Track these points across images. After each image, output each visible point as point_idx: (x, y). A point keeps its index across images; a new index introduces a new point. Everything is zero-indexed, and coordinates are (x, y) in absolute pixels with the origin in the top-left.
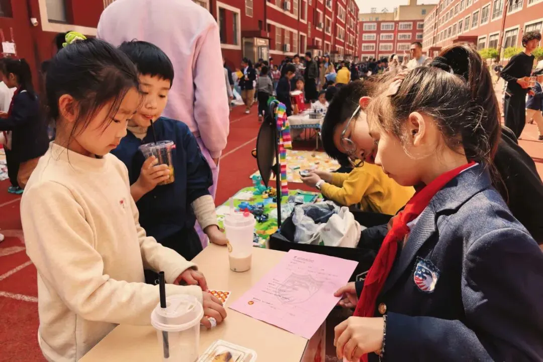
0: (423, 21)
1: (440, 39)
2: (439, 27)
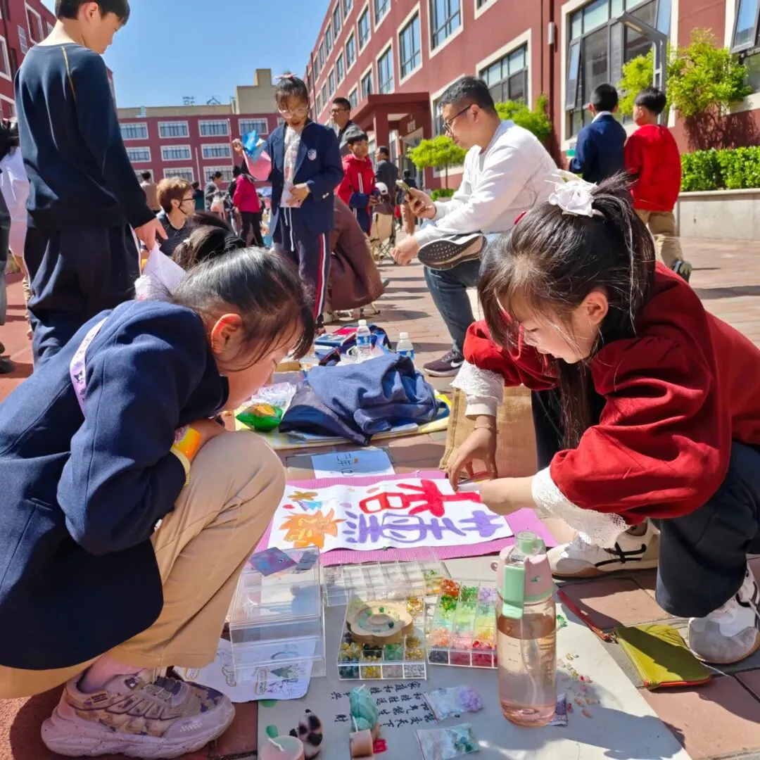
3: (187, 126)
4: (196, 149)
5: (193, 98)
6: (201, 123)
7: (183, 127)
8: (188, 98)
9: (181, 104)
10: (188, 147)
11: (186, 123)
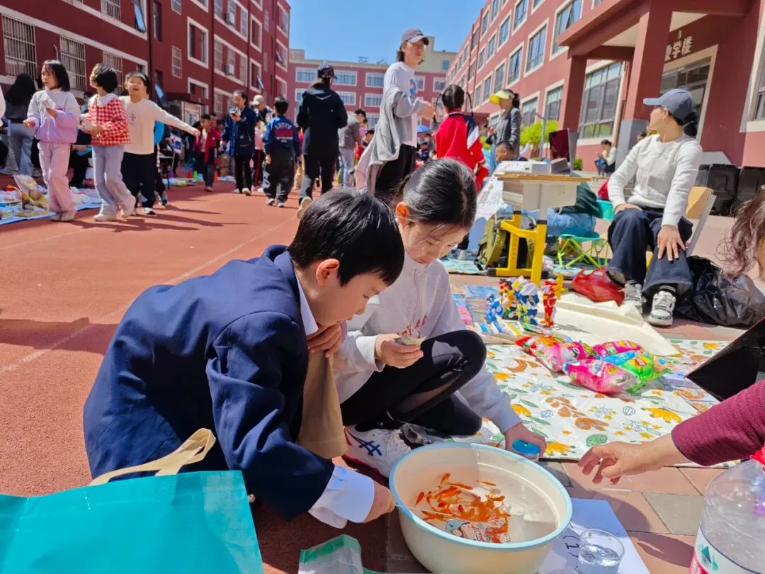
0: (444, 76)
1: (482, 95)
2: (478, 72)
3: (356, 75)
4: (360, 97)
5: (366, 58)
6: (368, 74)
7: (353, 77)
8: (363, 58)
9: (356, 61)
10: (354, 94)
11: (355, 74)
